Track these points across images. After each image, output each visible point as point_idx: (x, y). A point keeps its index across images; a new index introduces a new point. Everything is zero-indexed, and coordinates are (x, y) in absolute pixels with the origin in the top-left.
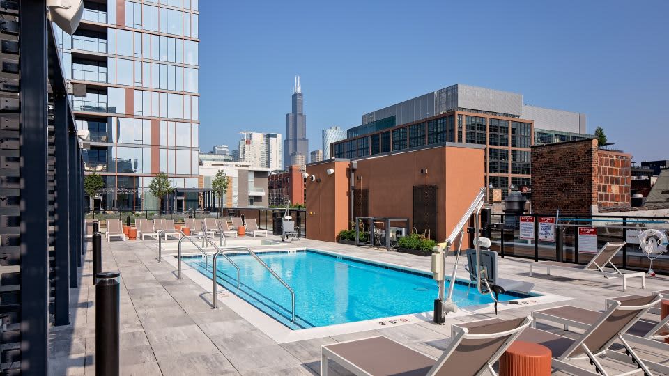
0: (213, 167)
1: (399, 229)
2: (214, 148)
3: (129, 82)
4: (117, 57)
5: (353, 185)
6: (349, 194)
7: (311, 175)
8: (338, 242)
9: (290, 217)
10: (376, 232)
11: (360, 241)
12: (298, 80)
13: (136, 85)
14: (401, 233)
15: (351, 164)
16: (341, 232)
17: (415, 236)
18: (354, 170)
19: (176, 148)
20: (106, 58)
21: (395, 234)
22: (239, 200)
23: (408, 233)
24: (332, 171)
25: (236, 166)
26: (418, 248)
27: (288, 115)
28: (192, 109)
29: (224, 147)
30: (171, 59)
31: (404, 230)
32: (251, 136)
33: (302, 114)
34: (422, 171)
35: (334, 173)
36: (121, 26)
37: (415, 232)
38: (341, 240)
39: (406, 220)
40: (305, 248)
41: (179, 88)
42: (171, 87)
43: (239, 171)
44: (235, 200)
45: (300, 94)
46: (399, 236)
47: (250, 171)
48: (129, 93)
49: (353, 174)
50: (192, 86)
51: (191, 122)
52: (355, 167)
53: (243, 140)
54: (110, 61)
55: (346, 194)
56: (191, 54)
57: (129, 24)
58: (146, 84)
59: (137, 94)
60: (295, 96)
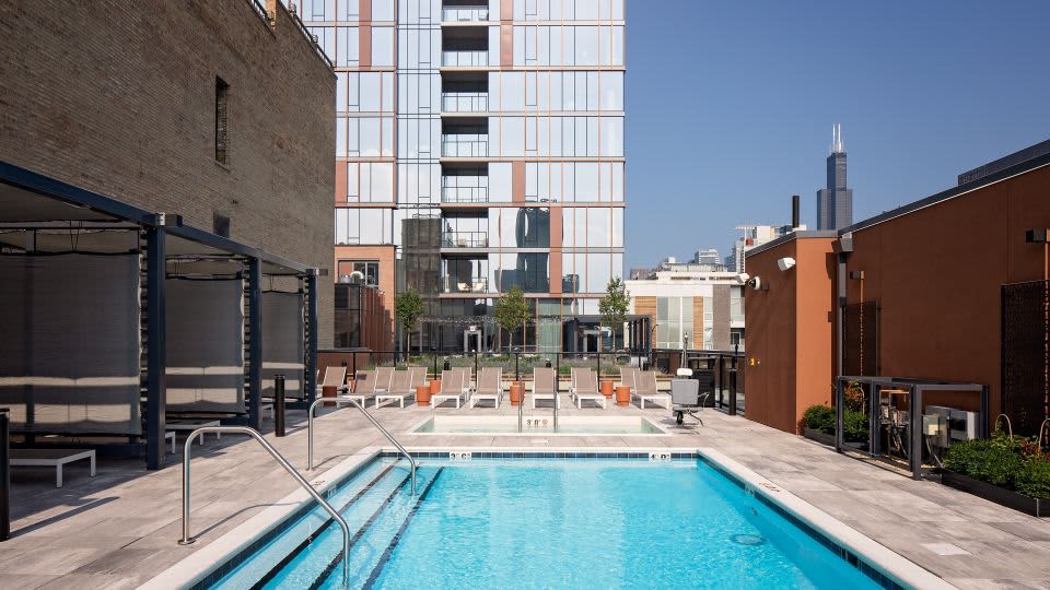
0: (673, 282)
1: (957, 415)
2: (697, 255)
3: (517, 152)
4: (501, 115)
5: (842, 293)
6: (833, 317)
7: (752, 277)
8: (802, 433)
9: (689, 372)
10: (890, 418)
11: (848, 437)
12: (837, 132)
13: (529, 154)
14: (962, 426)
15: (836, 244)
16: (810, 411)
17: (1004, 442)
18: (845, 256)
19: (587, 251)
20: (486, 119)
21: (944, 428)
22: (714, 335)
23: (984, 430)
24: (788, 262)
25: (711, 278)
26: (1010, 484)
27: (819, 193)
28: (612, 182)
29: (713, 253)
30: (581, 107)
31: (971, 417)
32: (754, 232)
33: (844, 189)
34: (1030, 236)
35: (794, 268)
36: (507, 67)
37: (1004, 428)
38: (807, 429)
39: (978, 387)
40: (692, 450)
41: (593, 153)
42: (581, 153)
43: (716, 287)
44: (708, 334)
45: (843, 155)
46: (955, 434)
47: (733, 286)
48: (519, 167)
49: (842, 267)
50: (614, 147)
51: (611, 206)
52: (847, 247)
53: (742, 239)
54: (492, 123)
55: (825, 317)
56: (612, 93)
57: (518, 62)
58: (543, 152)
59: (531, 168)
60: (832, 160)
